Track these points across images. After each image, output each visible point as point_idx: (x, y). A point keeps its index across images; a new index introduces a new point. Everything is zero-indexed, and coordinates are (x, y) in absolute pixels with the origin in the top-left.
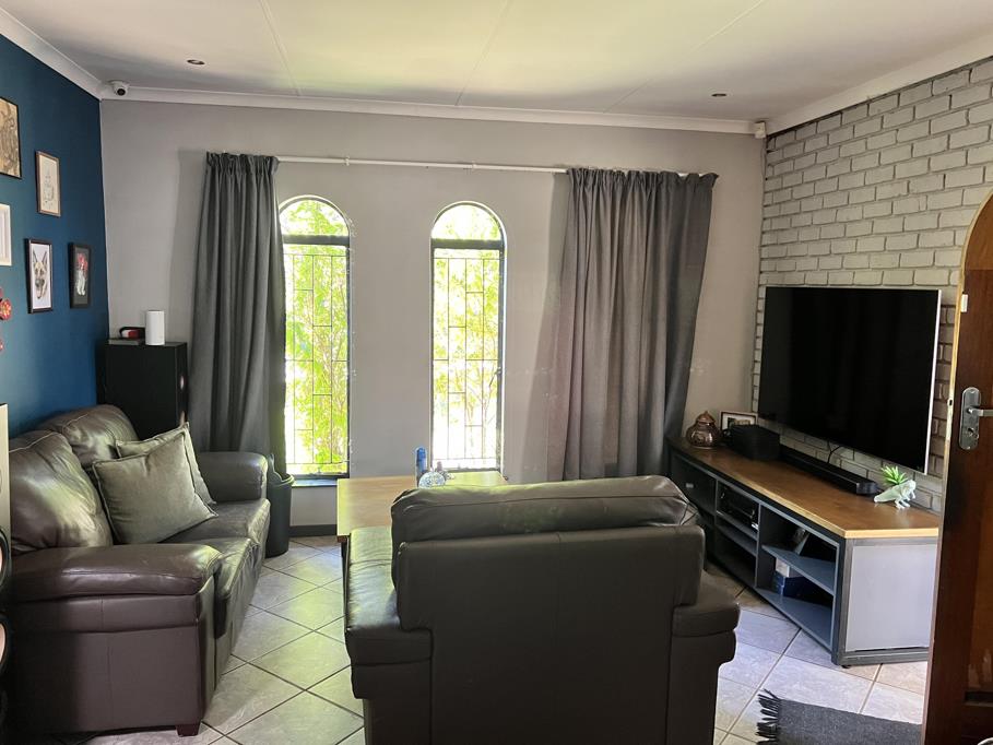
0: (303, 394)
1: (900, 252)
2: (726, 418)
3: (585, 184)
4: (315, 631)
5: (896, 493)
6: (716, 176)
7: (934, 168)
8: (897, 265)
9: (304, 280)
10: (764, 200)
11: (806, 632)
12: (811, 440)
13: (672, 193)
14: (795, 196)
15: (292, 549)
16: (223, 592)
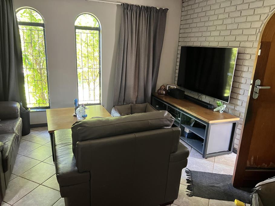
0: (31, 80)
1: (224, 36)
2: (168, 86)
3: (127, 9)
4: (42, 162)
5: (220, 109)
6: (168, 9)
7: (238, 9)
8: (223, 40)
9: (28, 39)
10: (181, 19)
11: (194, 148)
12: (192, 92)
13: (154, 14)
14: (191, 17)
15: (31, 132)
16: (5, 157)
